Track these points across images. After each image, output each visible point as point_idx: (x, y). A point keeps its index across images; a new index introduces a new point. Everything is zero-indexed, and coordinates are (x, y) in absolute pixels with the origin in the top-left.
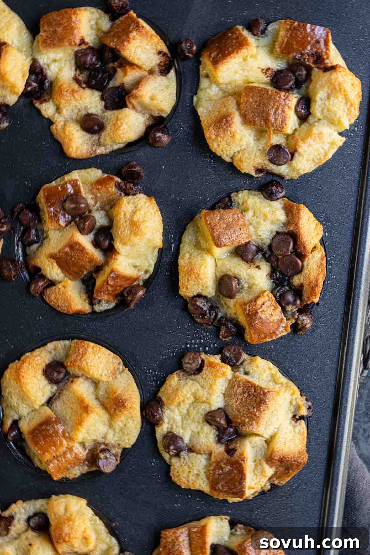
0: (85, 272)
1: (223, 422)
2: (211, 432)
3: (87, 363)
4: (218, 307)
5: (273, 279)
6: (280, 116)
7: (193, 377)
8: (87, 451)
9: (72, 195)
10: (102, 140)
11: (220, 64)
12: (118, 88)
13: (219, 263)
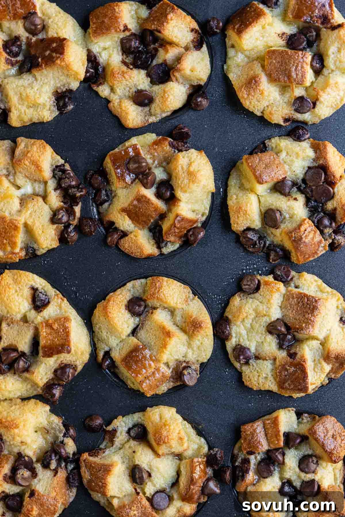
0: (152, 221)
1: (283, 329)
2: (273, 341)
3: (164, 294)
4: (265, 237)
5: (309, 208)
6: (300, 71)
7: (252, 296)
8: (171, 370)
9: (133, 157)
10: (153, 111)
11: (244, 33)
12: (161, 64)
13: (262, 200)
